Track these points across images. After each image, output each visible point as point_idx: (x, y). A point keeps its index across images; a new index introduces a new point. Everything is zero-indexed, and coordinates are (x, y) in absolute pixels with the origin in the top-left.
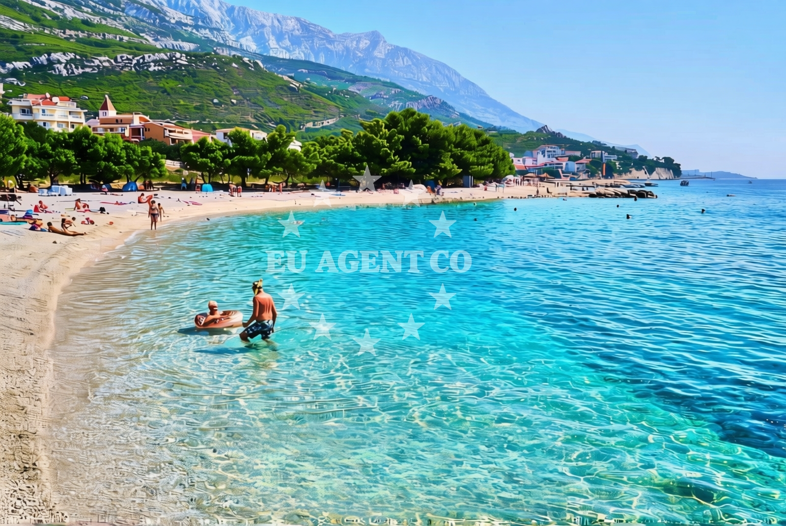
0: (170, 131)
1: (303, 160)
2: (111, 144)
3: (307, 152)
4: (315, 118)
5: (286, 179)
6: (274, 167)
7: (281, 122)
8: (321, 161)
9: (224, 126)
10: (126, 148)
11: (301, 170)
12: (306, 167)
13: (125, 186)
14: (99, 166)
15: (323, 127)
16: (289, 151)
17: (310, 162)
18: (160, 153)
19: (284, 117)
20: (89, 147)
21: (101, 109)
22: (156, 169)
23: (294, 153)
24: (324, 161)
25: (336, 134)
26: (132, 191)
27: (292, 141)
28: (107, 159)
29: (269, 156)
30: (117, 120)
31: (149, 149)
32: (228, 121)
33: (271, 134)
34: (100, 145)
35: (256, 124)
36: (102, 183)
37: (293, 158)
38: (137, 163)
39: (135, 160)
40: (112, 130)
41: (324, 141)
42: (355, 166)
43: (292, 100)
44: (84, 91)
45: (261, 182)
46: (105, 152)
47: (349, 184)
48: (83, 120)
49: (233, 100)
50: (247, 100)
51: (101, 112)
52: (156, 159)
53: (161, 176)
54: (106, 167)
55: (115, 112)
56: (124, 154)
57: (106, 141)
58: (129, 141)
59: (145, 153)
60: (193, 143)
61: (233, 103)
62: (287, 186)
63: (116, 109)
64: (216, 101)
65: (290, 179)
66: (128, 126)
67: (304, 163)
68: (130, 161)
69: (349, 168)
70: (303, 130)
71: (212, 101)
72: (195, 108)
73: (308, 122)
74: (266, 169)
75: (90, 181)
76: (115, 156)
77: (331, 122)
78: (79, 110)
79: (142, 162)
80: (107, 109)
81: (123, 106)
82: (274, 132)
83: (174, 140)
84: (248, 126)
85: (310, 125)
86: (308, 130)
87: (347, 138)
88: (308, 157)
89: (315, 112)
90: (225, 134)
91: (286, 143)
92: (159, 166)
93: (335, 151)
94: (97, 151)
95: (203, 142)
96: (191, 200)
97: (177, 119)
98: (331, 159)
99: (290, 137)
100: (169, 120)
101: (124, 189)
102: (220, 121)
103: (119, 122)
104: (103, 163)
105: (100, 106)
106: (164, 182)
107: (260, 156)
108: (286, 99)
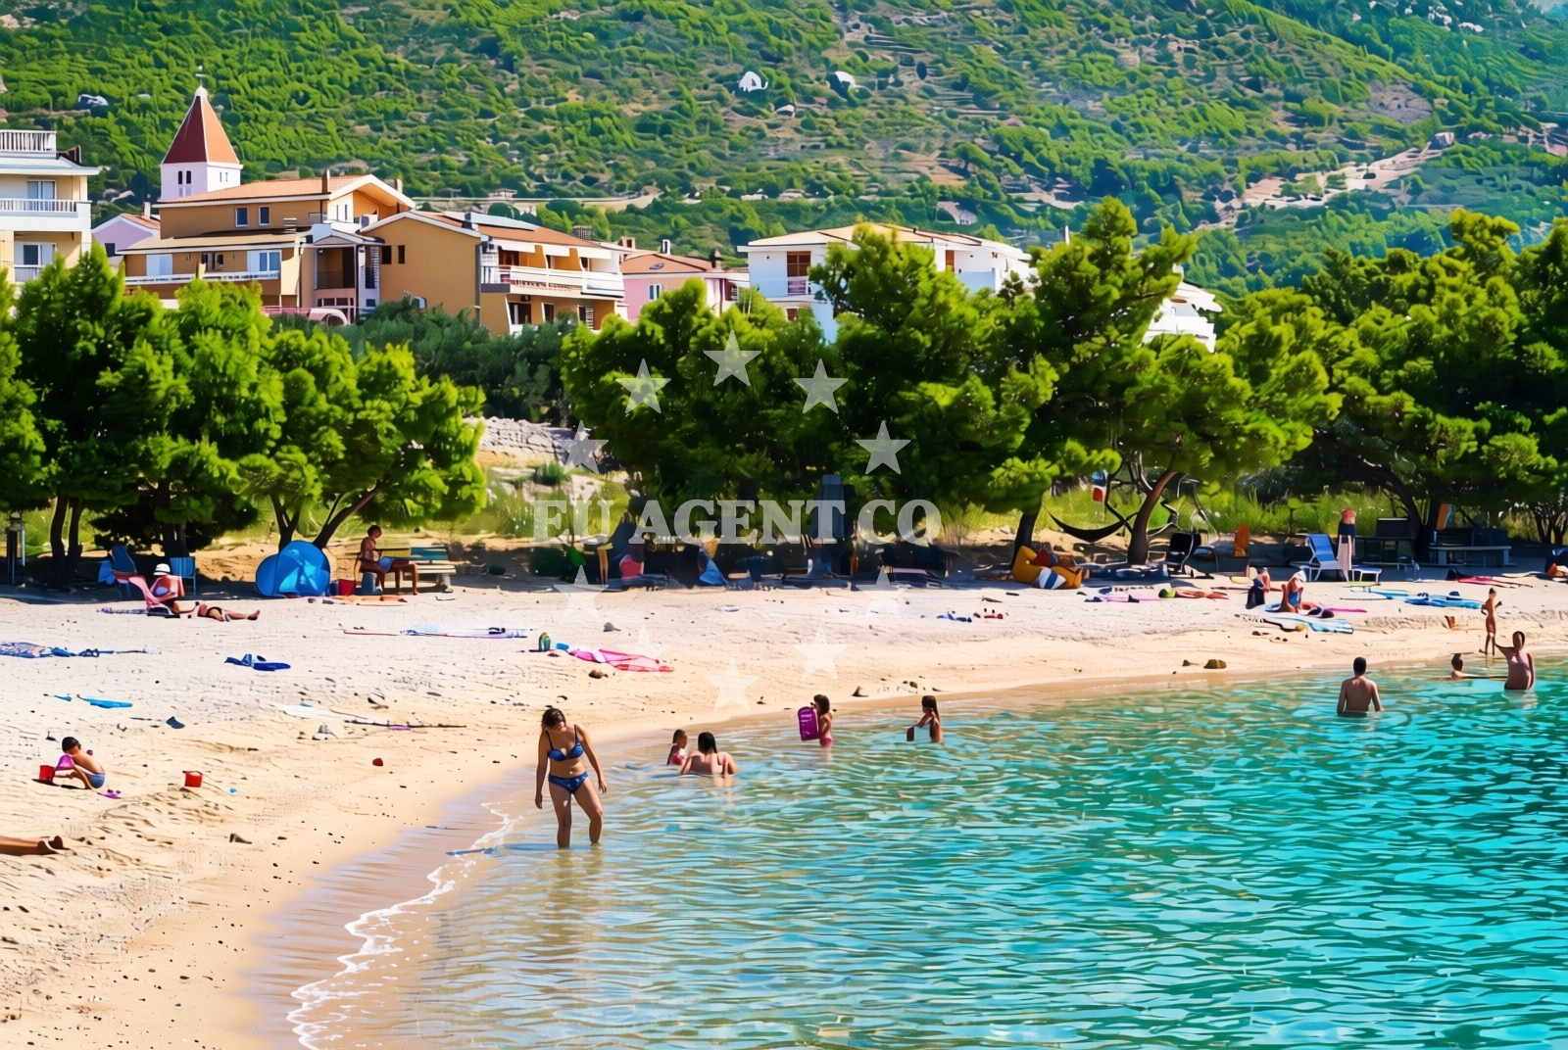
0: (509, 258)
1: (1231, 398)
2: (209, 342)
3: (1257, 354)
4: (1292, 154)
5: (1130, 511)
6: (1073, 445)
7: (1105, 181)
8: (1335, 401)
9: (794, 219)
10: (284, 360)
11: (1221, 455)
12: (1256, 437)
13: (267, 563)
14: (147, 461)
15: (1339, 204)
16: (1156, 346)
17: (1276, 411)
18: (460, 383)
19: (1122, 156)
20: (105, 359)
21: (172, 159)
22: (429, 474)
23: (1182, 360)
24: (1352, 401)
25: (1418, 242)
26: (303, 591)
27: (1166, 291)
28: (187, 424)
29: (1044, 379)
30: (242, 213)
31: (402, 359)
32: (814, 188)
33: (1052, 254)
34: (158, 345)
35: (966, 204)
36: (157, 550)
37: (1175, 386)
38: (334, 440)
39: (324, 420)
40: (216, 261)
41: (1351, 285)
42: (1538, 427)
43: (1166, 58)
44: (94, 71)
45: (993, 530)
46: (182, 384)
47: (1501, 536)
48: (80, 220)
49: (842, 76)
50: (922, 72)
51: (168, 173)
52: (434, 411)
53: (454, 506)
54: (179, 464)
55: (235, 169)
56: (273, 393)
57: (190, 326)
58: (302, 323)
59: (378, 383)
60: (627, 317)
61: (841, 88)
62: (1135, 553)
63: (242, 155)
64: (750, 81)
65: (1160, 515)
66: (299, 238)
67: (1238, 415)
68: (300, 429)
69: (1498, 441)
70: (1226, 224)
71: (732, 82)
72: (644, 126)
73: (1255, 176)
74: (1025, 455)
75: (100, 542)
76: (228, 405)
77: (1385, 171)
78: (65, 168)
79: (358, 432)
80: (200, 156)
81: (276, 134)
82: (1069, 239)
83: (523, 307)
84: (924, 212)
85: (1265, 194)
86: (1253, 223)
87: (1486, 265)
88: (1258, 376)
89: (1298, 119)
90: (798, 262)
91: (1139, 305)
92: (446, 451)
93: (1419, 344)
94: (140, 381)
95: (680, 310)
96: (610, 641)
97: (544, 191)
98: (1399, 384)
99: (1159, 265)
100: (505, 196)
101: (263, 585)
102: (772, 191)
103: (254, 219)
104: (167, 448)
105: (167, 142)
106: (468, 541)
107: (992, 380)
108: (1131, 58)
